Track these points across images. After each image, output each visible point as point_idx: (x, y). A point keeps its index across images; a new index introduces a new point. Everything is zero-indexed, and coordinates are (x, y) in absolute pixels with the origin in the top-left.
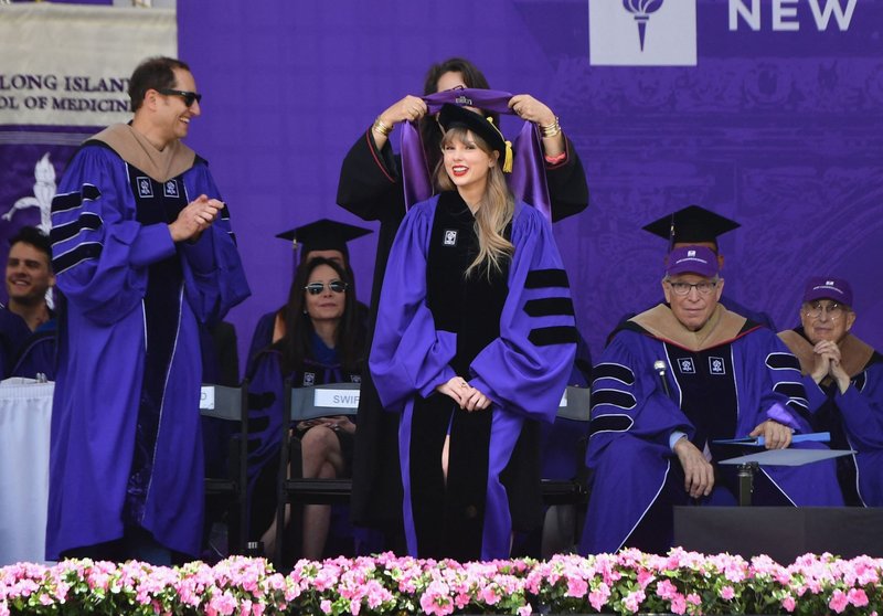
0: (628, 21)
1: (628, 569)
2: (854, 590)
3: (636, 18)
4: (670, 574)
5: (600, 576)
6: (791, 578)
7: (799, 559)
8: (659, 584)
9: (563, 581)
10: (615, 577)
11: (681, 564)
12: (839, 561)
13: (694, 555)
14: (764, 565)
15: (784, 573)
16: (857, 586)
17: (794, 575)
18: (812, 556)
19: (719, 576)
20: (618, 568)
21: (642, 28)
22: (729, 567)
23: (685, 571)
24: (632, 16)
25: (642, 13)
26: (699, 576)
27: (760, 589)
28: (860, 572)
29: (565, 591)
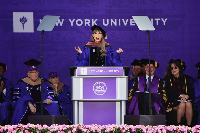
0: (21, 24)
1: (20, 127)
2: (62, 131)
3: (22, 24)
4: (27, 128)
5: (14, 129)
6: (50, 129)
7: (52, 125)
8: (25, 130)
9: (7, 130)
10: (17, 129)
11: (30, 126)
12: (59, 125)
13: (32, 125)
14: (45, 126)
15: (49, 128)
16: (63, 130)
17: (51, 128)
18: (54, 125)
19: (37, 128)
20: (18, 127)
21: (23, 25)
22: (39, 127)
23: (30, 128)
24: (21, 23)
25: (23, 23)
26: (33, 128)
27: (44, 131)
28: (63, 127)
29: (8, 132)
